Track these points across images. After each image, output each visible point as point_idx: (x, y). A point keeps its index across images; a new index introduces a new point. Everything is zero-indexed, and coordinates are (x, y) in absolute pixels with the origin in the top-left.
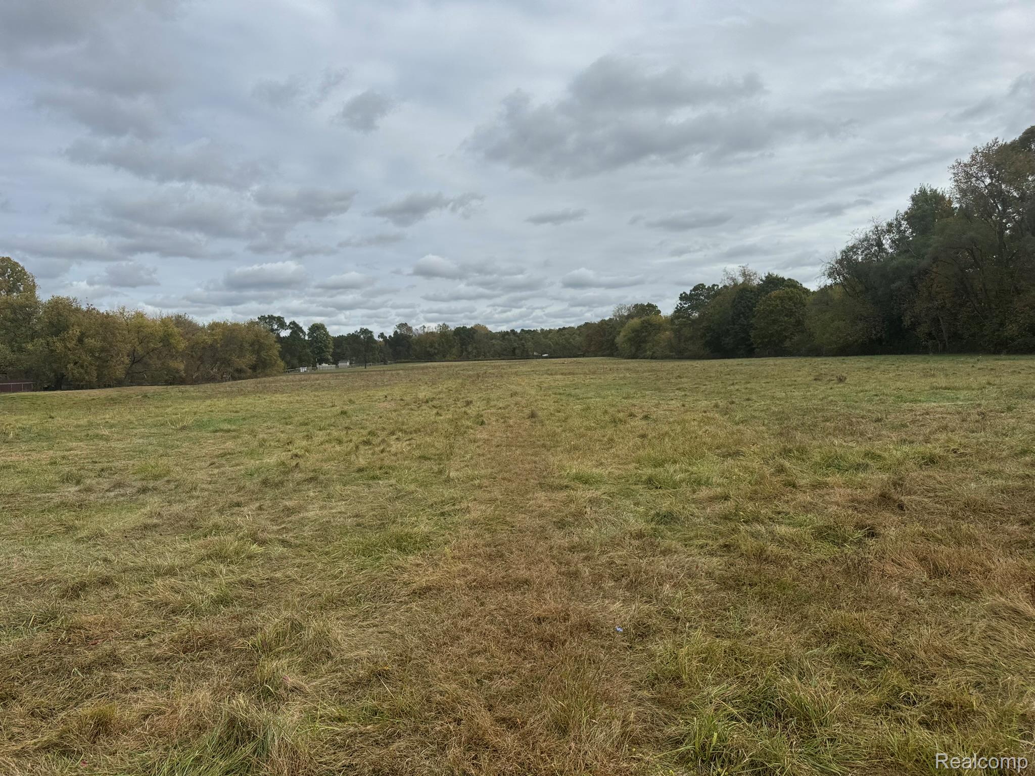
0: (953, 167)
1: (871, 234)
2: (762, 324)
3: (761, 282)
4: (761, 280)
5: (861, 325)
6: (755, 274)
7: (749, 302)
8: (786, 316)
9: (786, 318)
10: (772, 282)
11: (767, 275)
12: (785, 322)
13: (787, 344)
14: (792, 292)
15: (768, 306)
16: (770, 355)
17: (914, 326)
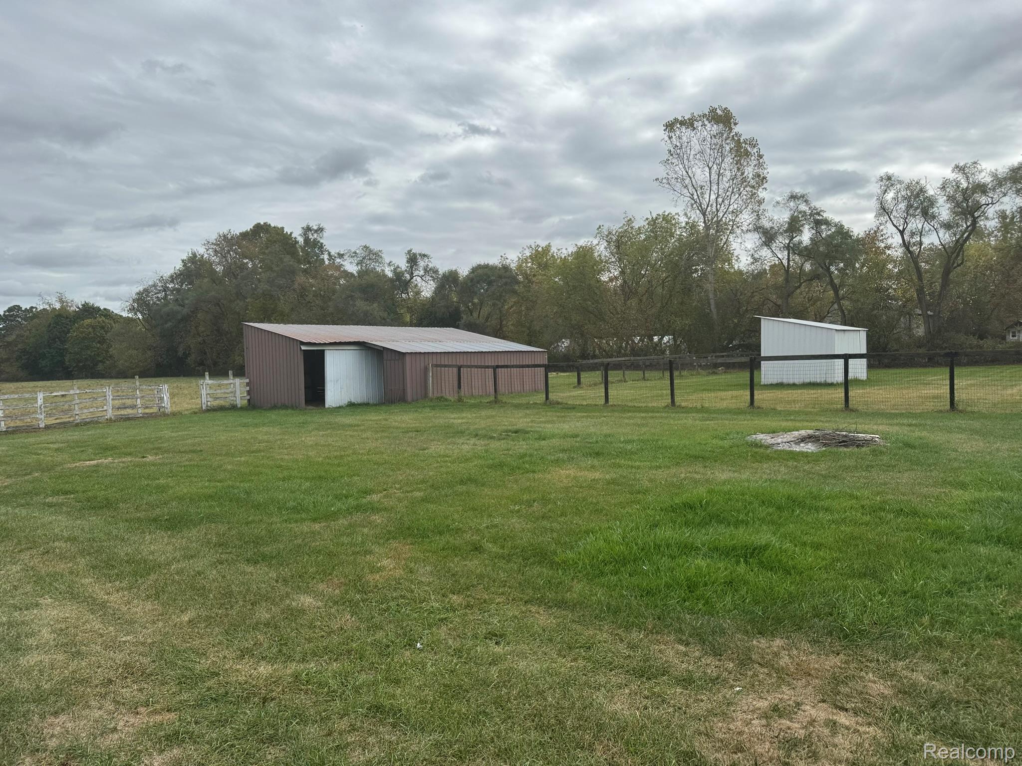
0: (205, 245)
1: (158, 282)
2: (76, 349)
3: (77, 310)
4: (78, 308)
5: (149, 353)
6: (72, 301)
7: (65, 327)
8: (99, 342)
9: (99, 345)
10: (89, 310)
11: (83, 303)
12: (98, 348)
13: (100, 367)
14: (103, 322)
15: (81, 333)
16: (86, 377)
17: (186, 355)
